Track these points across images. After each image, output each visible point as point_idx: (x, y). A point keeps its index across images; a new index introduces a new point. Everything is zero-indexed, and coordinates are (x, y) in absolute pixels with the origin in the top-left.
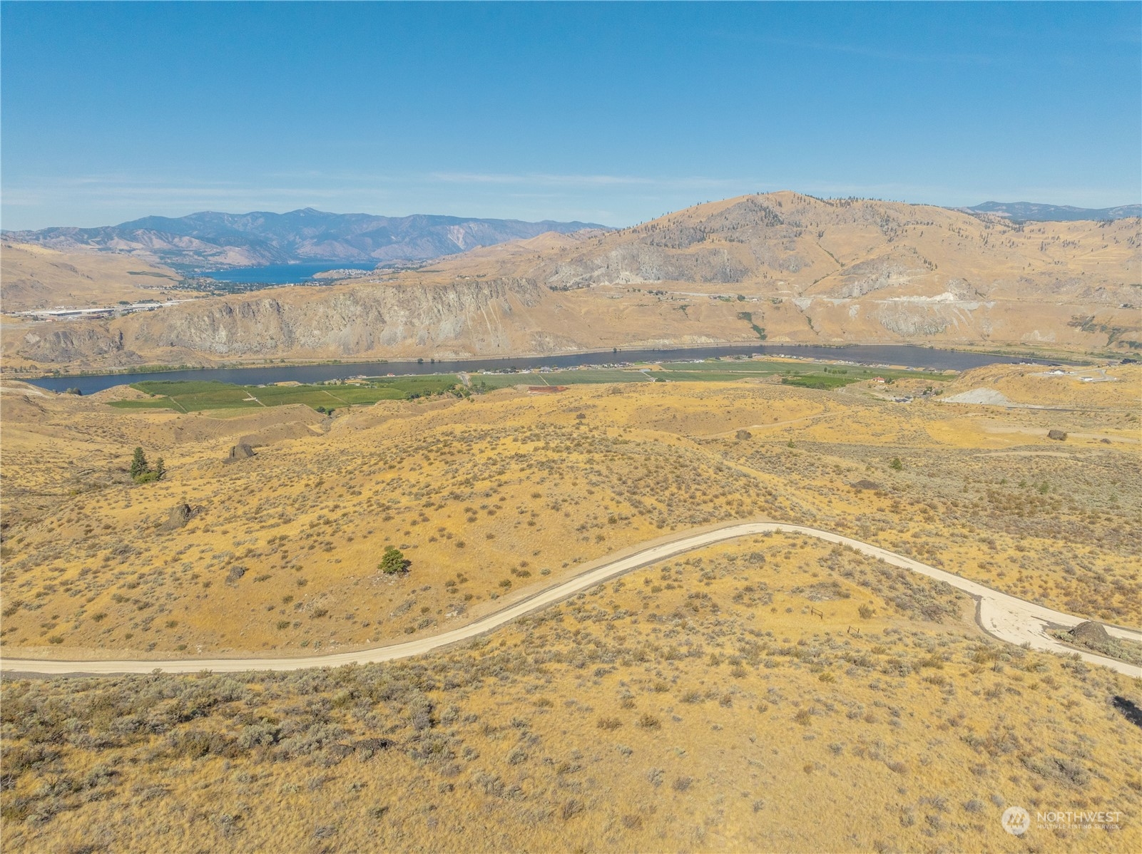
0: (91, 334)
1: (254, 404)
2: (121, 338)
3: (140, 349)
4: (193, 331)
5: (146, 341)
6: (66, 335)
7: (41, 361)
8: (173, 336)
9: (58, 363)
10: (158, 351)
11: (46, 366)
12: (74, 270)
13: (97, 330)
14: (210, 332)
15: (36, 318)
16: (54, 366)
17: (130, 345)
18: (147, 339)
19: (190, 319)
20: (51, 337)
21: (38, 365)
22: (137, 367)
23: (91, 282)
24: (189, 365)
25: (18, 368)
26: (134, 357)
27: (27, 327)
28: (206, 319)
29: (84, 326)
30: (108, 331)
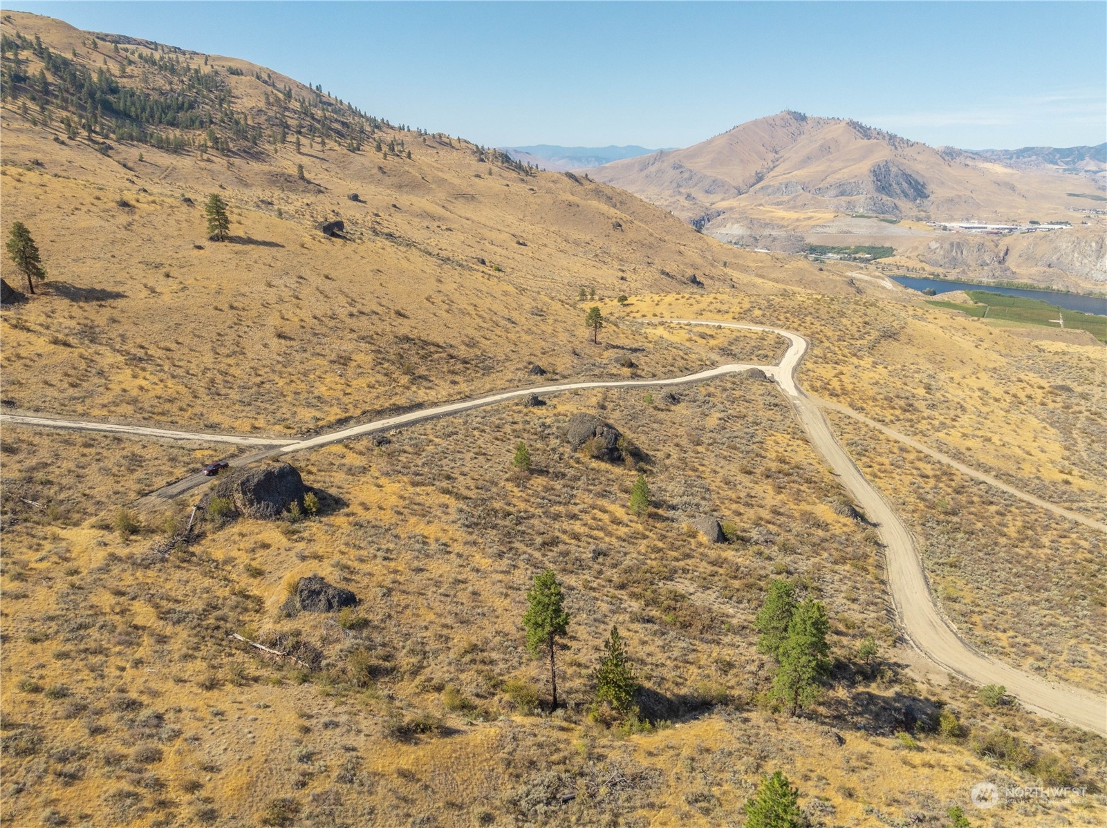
0: (981, 247)
1: (1058, 325)
2: (1006, 254)
3: (1018, 266)
4: (1076, 255)
5: (1027, 259)
6: (960, 246)
7: (932, 265)
8: (1054, 258)
9: (945, 268)
10: (1034, 270)
11: (932, 269)
12: (1013, 188)
13: (987, 244)
14: (1093, 258)
15: (945, 228)
16: (940, 271)
17: (1011, 263)
18: (1029, 258)
19: (1076, 244)
20: (947, 246)
21: (928, 268)
22: (1005, 280)
23: (1024, 200)
24: (1055, 287)
25: (911, 267)
26: (1008, 273)
27: (934, 236)
28: (1094, 244)
29: (977, 240)
30: (997, 246)
